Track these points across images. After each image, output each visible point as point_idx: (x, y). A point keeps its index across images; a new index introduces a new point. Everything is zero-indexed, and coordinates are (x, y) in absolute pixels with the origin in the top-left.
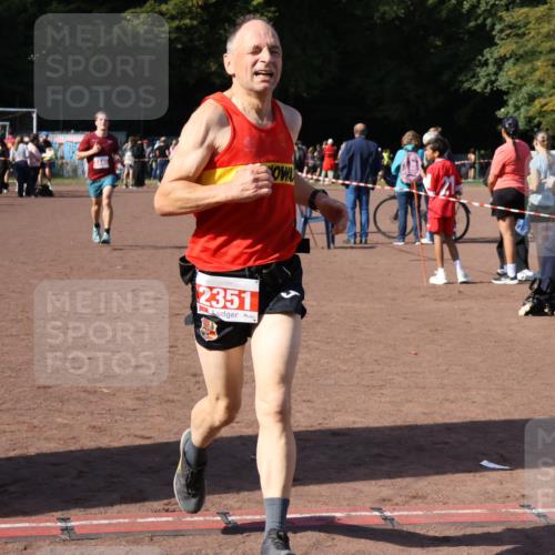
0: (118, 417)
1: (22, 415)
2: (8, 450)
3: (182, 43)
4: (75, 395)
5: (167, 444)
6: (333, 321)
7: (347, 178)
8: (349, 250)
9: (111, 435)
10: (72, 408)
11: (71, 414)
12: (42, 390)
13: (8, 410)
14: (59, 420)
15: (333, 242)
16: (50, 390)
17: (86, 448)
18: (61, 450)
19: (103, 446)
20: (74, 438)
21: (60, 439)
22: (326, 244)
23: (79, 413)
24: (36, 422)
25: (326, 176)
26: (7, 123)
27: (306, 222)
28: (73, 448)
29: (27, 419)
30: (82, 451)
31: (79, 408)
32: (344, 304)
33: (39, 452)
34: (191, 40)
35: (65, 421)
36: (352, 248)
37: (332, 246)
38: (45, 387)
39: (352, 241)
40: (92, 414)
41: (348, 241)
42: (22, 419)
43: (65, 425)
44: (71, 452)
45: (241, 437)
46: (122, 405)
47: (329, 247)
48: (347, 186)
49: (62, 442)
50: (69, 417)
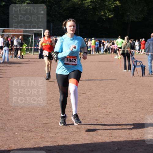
0: (71, 134)
1: (38, 133)
2: (34, 145)
3: (92, 6)
4: (56, 126)
5: (87, 144)
6: (144, 102)
7: (148, 52)
8: (150, 77)
9: (68, 141)
10: (55, 131)
11: (55, 133)
12: (45, 125)
13: (34, 131)
14: (51, 135)
15: (144, 74)
16: (48, 125)
17: (60, 145)
18: (52, 145)
19: (66, 144)
20: (55, 141)
21: (51, 142)
22: (142, 75)
23: (58, 133)
24: (43, 136)
25: (142, 51)
26: (34, 34)
27: (135, 67)
28: (55, 145)
29: (40, 134)
30: (58, 146)
31: (58, 131)
32: (148, 96)
33: (44, 146)
34: (96, 5)
35: (53, 135)
36: (151, 76)
37: (144, 75)
38: (46, 124)
39: (151, 74)
40: (62, 133)
41: (149, 74)
42: (38, 134)
43: (53, 137)
44: (55, 146)
45: (113, 142)
46: (72, 130)
47: (143, 76)
48: (148, 55)
49: (51, 143)
50: (54, 134)
